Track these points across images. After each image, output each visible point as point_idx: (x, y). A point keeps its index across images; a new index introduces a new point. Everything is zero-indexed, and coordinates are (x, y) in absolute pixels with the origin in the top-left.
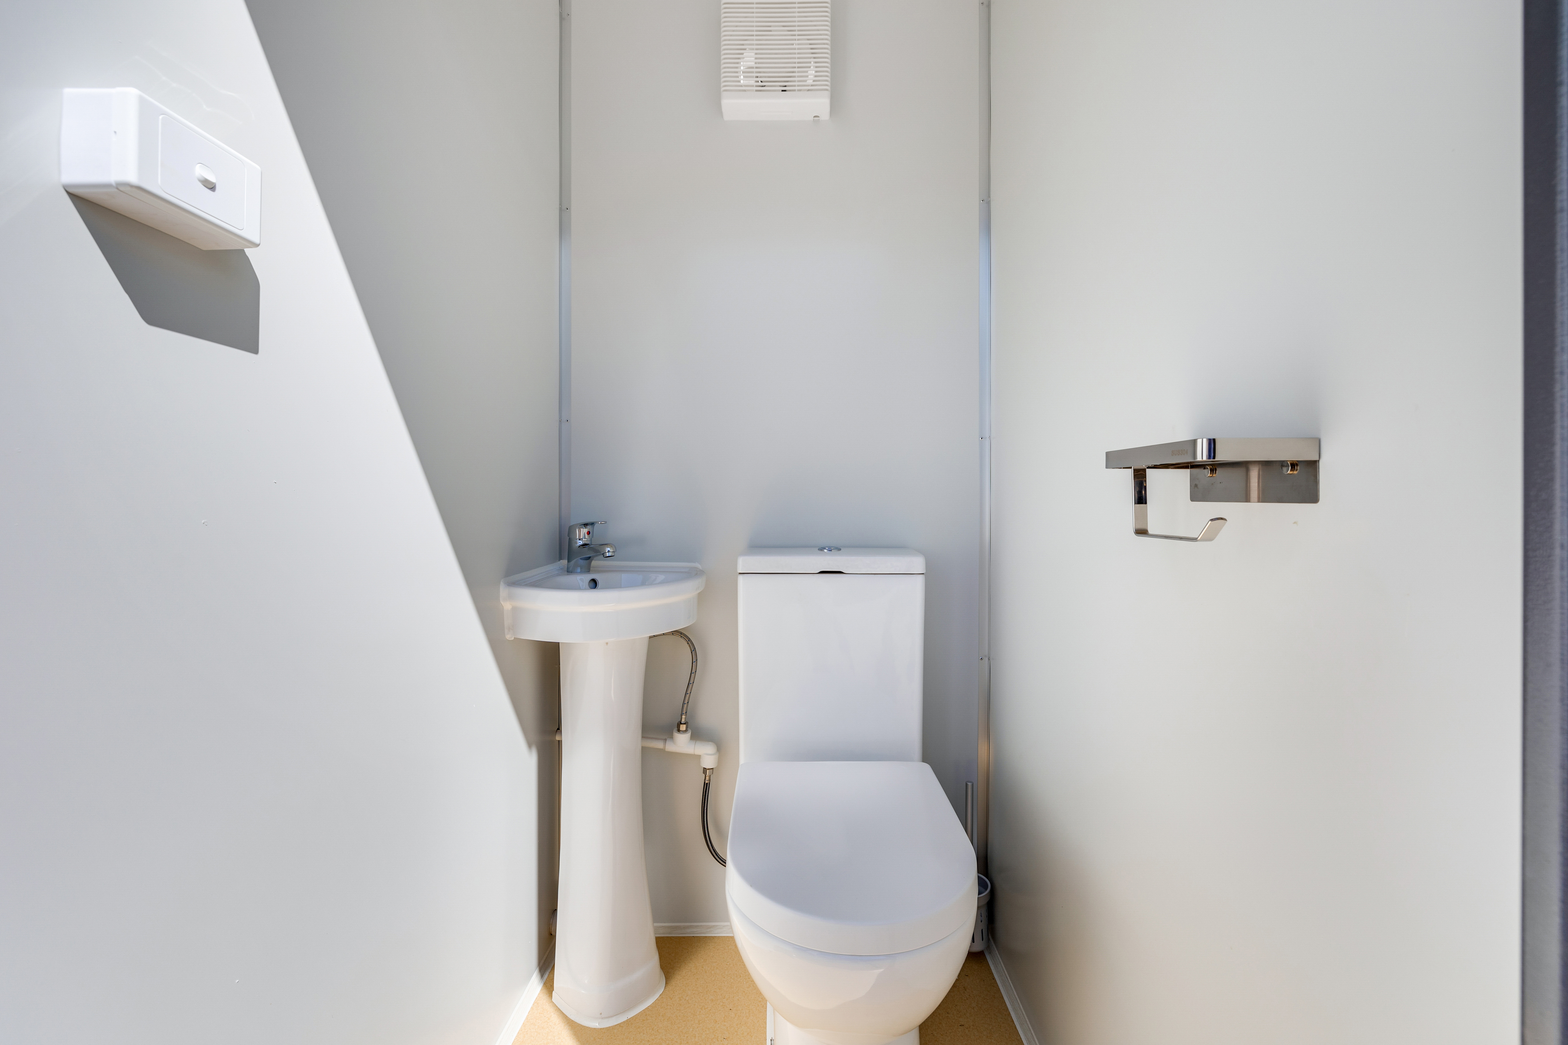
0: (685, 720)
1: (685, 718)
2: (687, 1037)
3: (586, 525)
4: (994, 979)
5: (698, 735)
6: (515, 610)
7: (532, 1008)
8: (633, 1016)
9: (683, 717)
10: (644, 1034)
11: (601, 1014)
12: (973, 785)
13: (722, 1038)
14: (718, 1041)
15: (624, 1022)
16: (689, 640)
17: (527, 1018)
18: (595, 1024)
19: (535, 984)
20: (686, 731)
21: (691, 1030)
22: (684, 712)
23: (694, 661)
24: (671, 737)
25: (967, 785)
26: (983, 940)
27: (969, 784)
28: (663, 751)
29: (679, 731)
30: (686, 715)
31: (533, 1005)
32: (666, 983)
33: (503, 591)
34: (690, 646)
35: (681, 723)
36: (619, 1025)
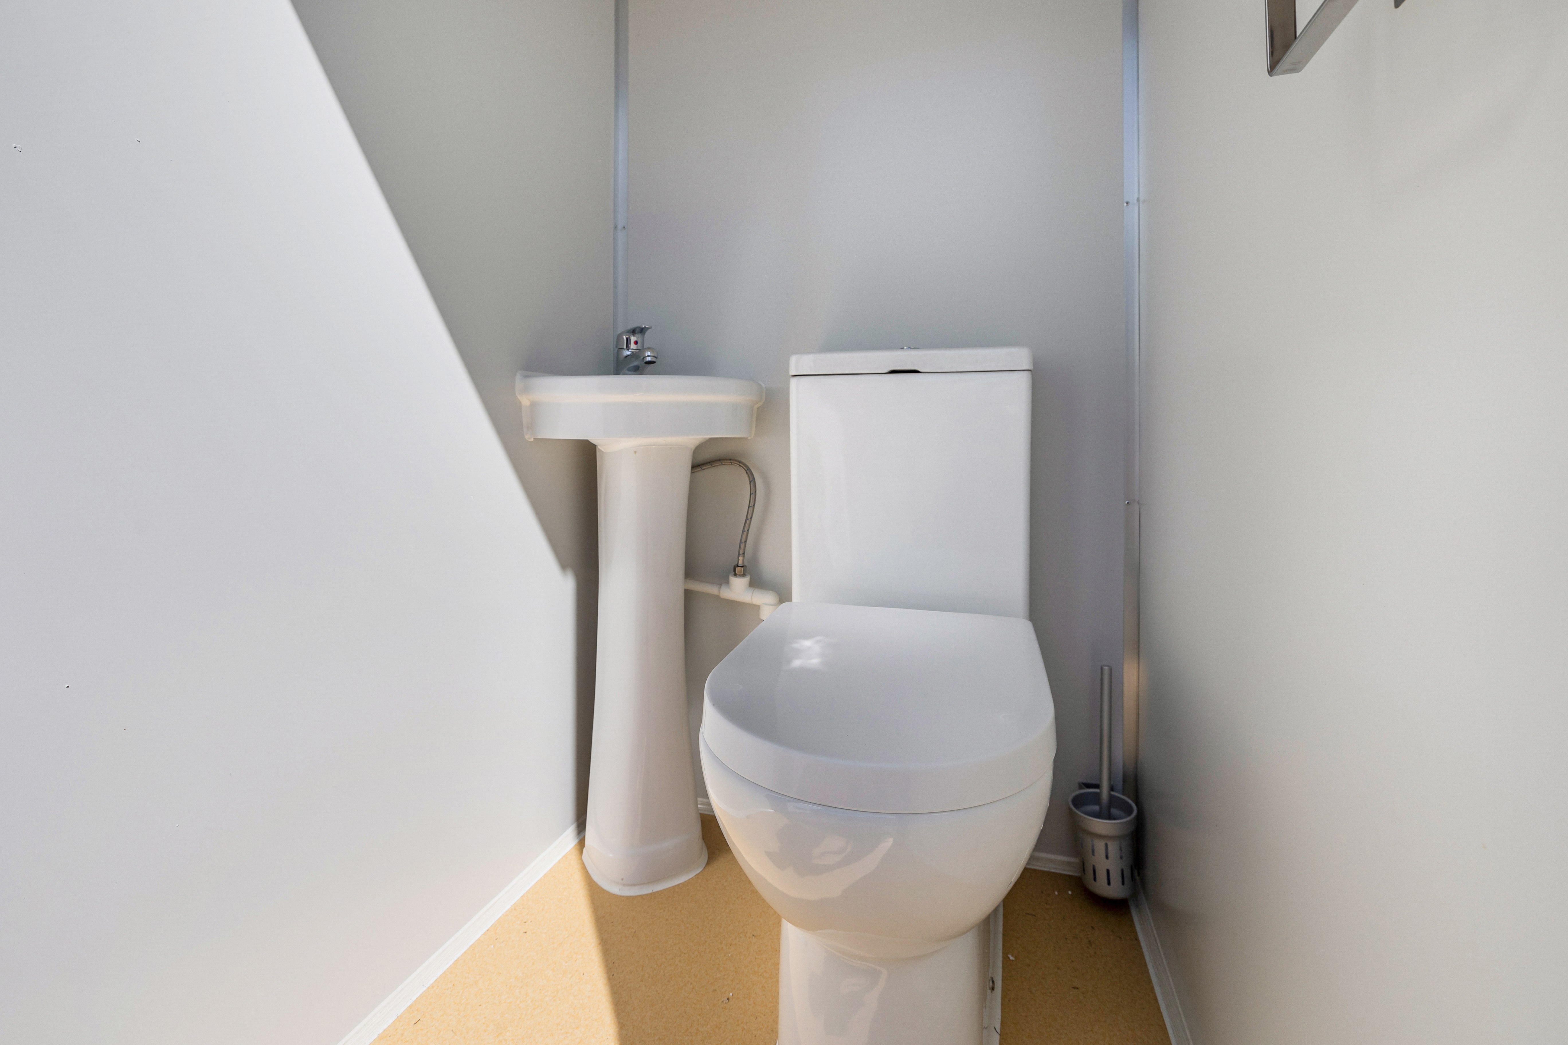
0: (743, 563)
1: (743, 560)
2: (711, 925)
3: (633, 332)
4: (1137, 939)
5: (757, 583)
6: (534, 405)
7: (559, 861)
8: (660, 891)
9: (741, 558)
10: (664, 911)
11: (622, 879)
12: (1111, 670)
13: (752, 935)
14: (745, 936)
15: (648, 894)
16: (748, 468)
17: (550, 870)
18: (615, 890)
19: (569, 838)
20: (744, 575)
21: (719, 918)
22: (741, 552)
23: (753, 493)
24: (727, 582)
25: (1102, 669)
26: (1123, 883)
27: (1106, 668)
28: (717, 597)
29: (735, 575)
30: (744, 557)
31: (562, 858)
32: (708, 864)
33: (519, 383)
34: (748, 476)
35: (738, 566)
36: (641, 896)
